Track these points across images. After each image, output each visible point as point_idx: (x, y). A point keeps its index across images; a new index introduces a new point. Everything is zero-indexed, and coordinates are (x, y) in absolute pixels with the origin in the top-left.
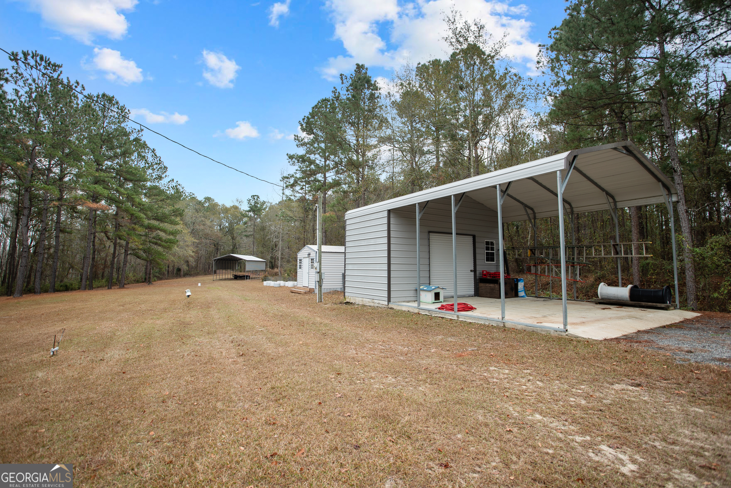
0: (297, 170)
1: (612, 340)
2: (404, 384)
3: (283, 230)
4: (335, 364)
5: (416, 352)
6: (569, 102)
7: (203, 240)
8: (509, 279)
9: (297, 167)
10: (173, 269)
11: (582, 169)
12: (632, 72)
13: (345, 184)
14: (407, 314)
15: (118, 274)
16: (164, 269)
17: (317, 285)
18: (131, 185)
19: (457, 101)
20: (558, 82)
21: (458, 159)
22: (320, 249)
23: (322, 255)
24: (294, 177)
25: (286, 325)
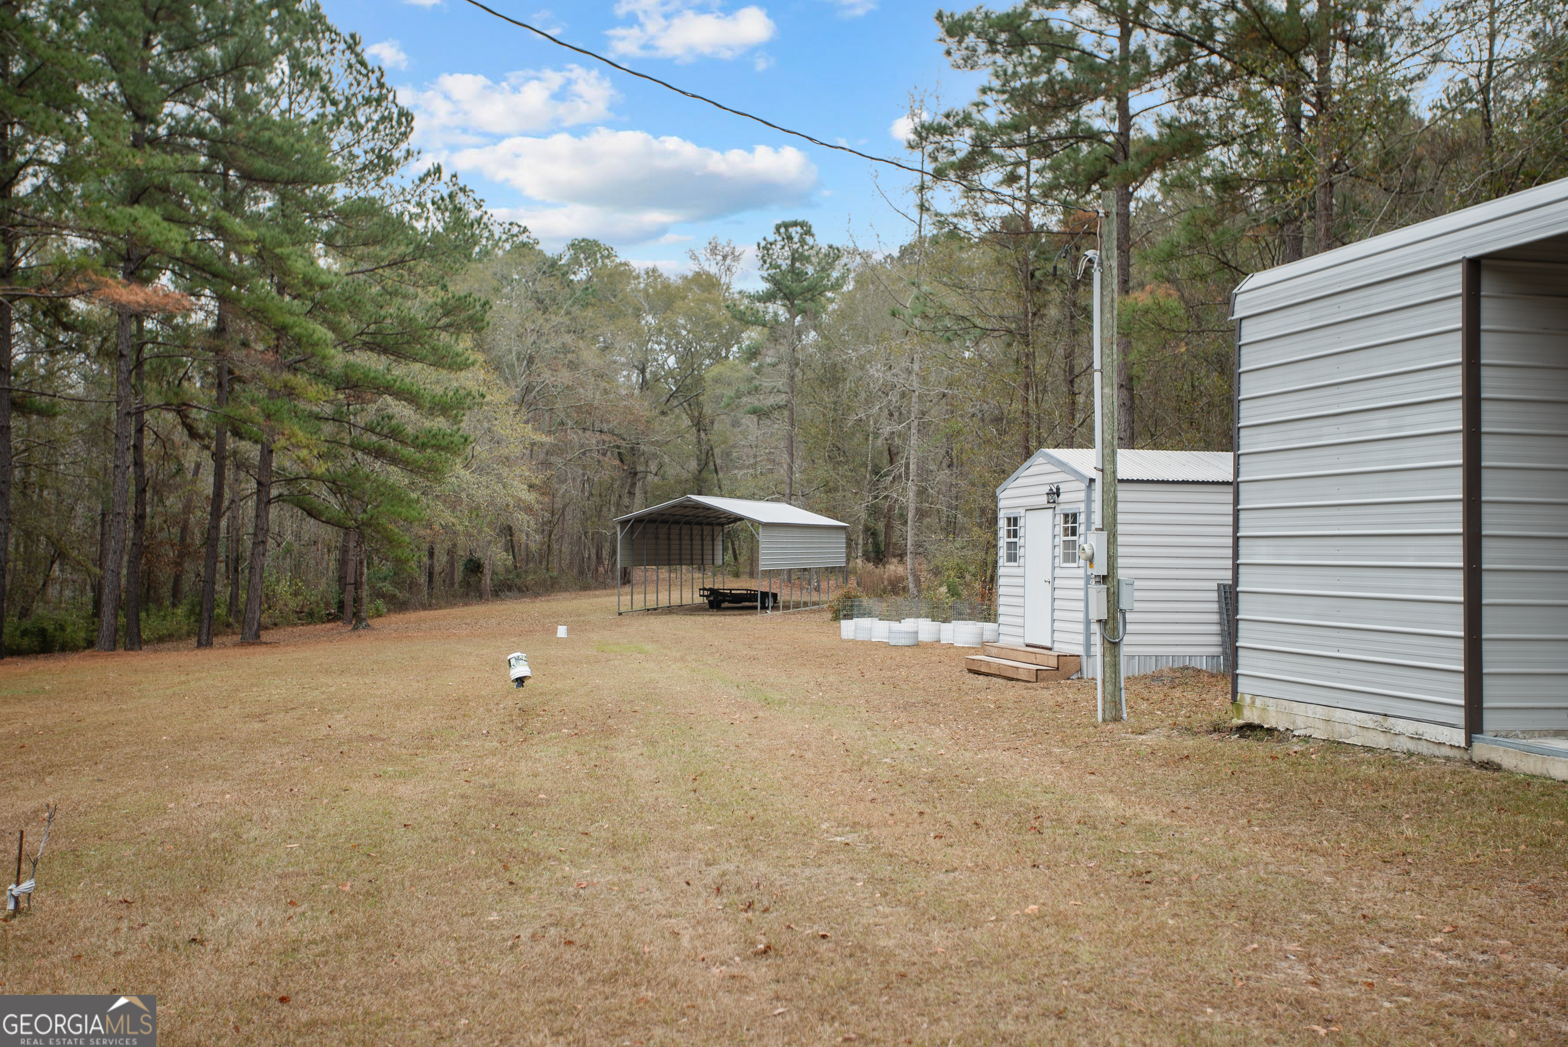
0: (984, 91)
3: (924, 380)
7: (572, 436)
9: (985, 75)
10: (452, 563)
13: (1227, 141)
15: (235, 584)
16: (413, 564)
17: (1097, 639)
18: (269, 203)
22: (1108, 467)
23: (1120, 496)
24: (970, 125)
25: (955, 823)
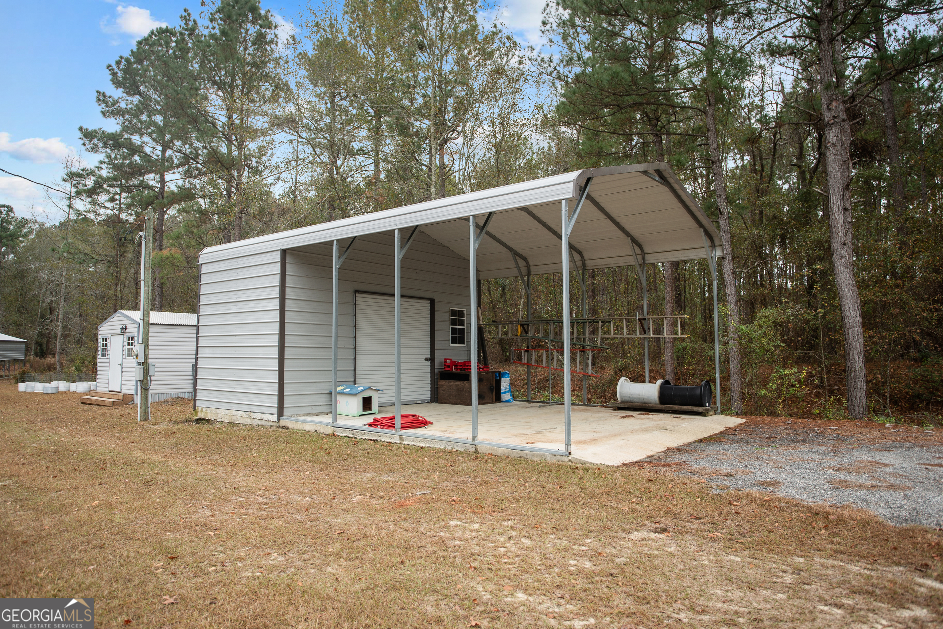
0: (101, 162)
1: (632, 464)
2: (300, 563)
3: (68, 279)
4: (167, 540)
5: (326, 505)
6: (584, 92)
8: (487, 372)
9: (101, 157)
11: (599, 200)
12: (672, 60)
13: (204, 197)
14: (313, 436)
17: (139, 388)
19: (413, 68)
20: (571, 59)
21: (411, 169)
22: (146, 319)
23: (151, 330)
24: (94, 176)
25: (64, 470)
